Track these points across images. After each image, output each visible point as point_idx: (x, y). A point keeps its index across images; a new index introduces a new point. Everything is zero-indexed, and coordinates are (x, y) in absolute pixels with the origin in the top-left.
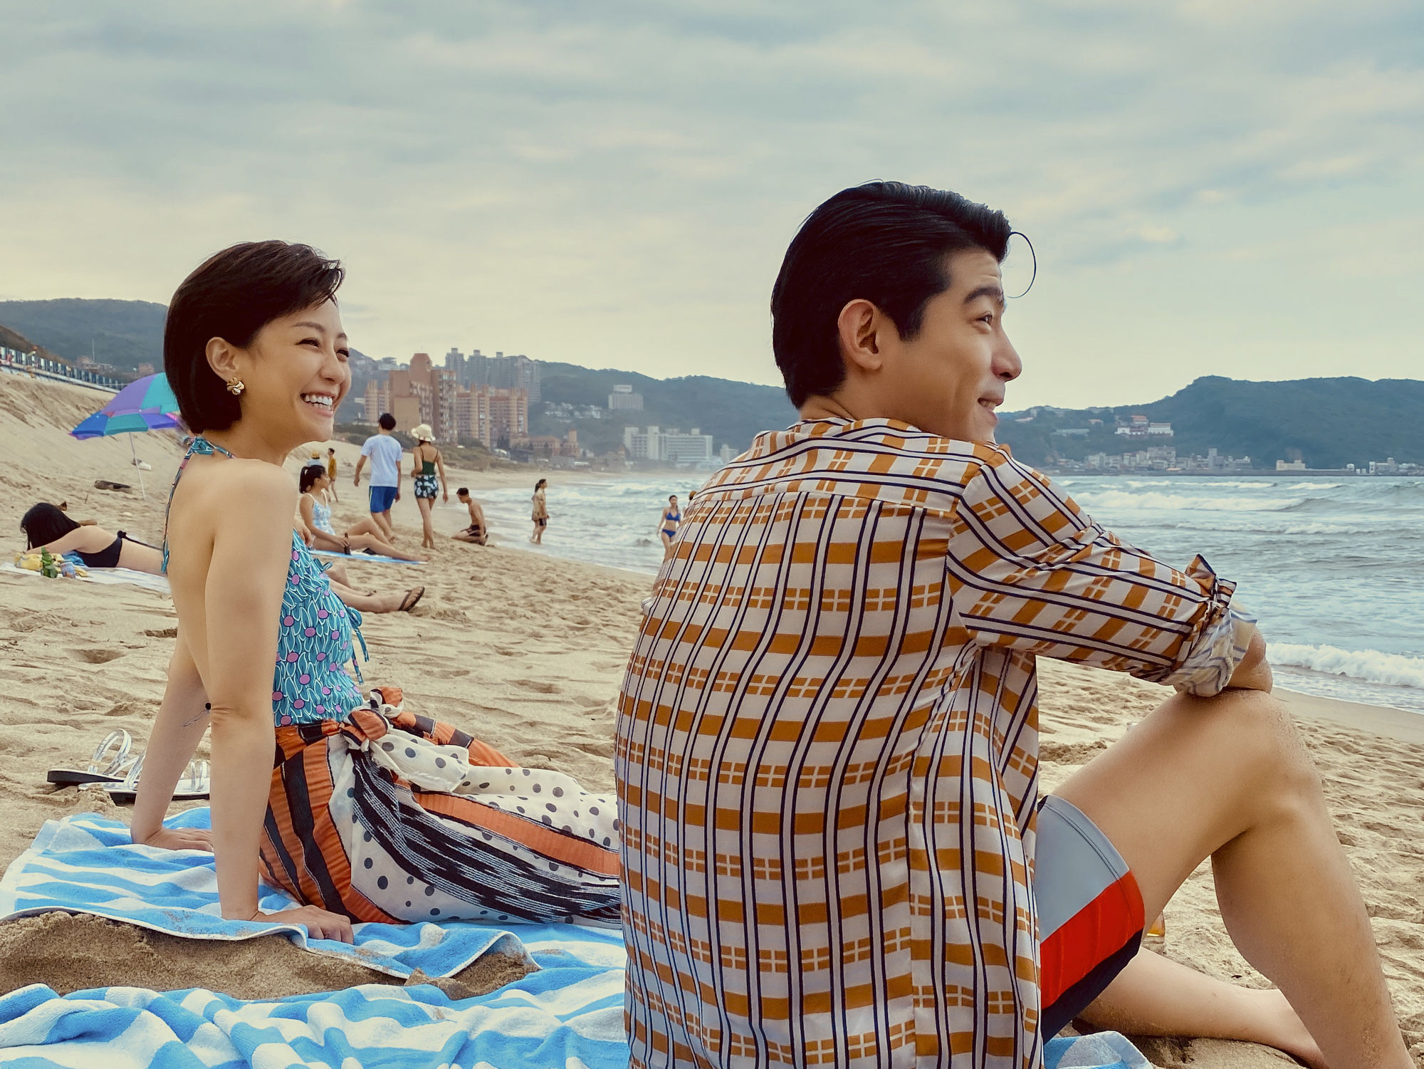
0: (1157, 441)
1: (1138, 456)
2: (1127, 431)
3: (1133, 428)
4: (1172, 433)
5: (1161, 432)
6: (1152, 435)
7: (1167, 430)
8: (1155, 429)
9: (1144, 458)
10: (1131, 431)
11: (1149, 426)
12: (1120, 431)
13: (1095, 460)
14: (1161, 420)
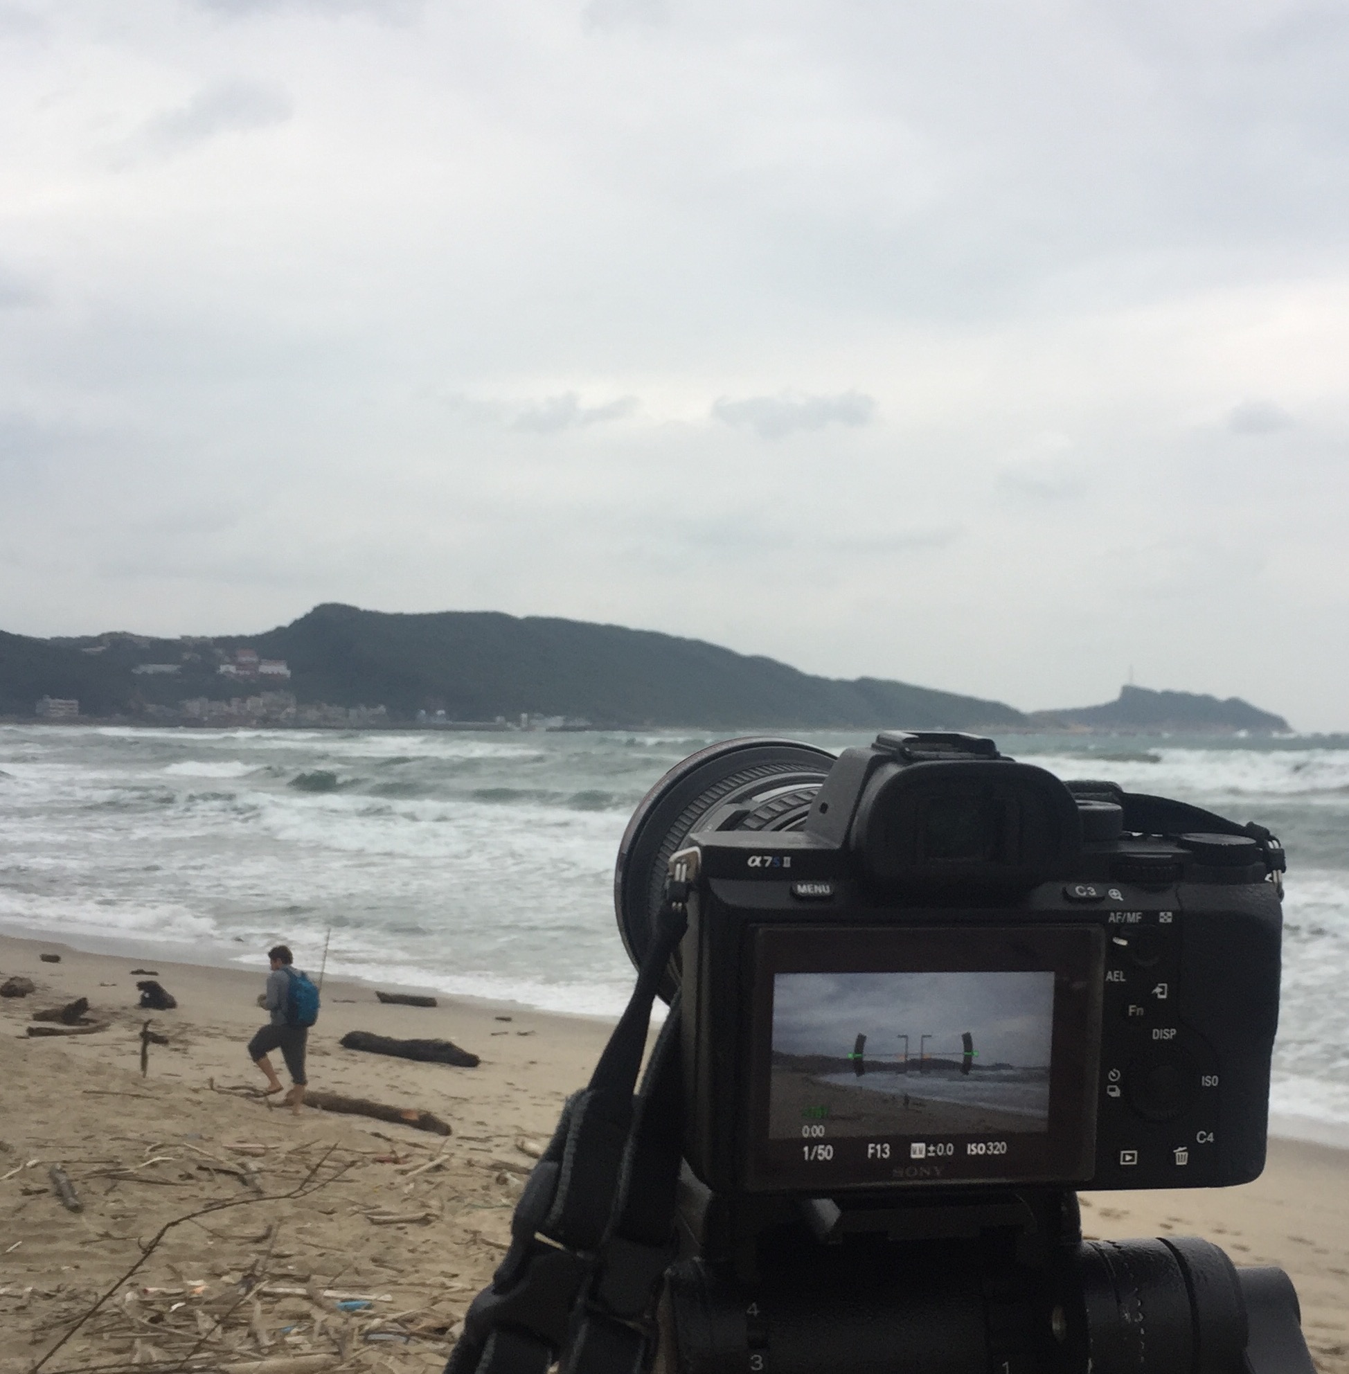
0: (270, 684)
1: (248, 701)
2: (232, 669)
3: (240, 666)
4: (288, 673)
5: (276, 672)
6: (265, 676)
7: (281, 669)
8: (268, 668)
9: (255, 704)
10: (237, 669)
11: (260, 663)
12: (223, 669)
13: (194, 707)
14: (273, 658)
